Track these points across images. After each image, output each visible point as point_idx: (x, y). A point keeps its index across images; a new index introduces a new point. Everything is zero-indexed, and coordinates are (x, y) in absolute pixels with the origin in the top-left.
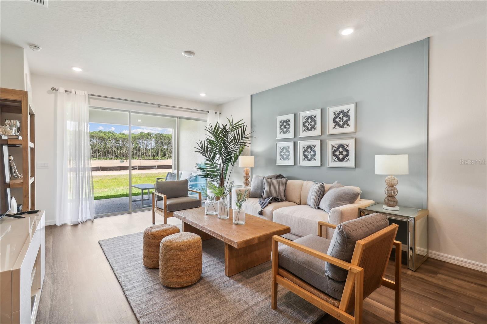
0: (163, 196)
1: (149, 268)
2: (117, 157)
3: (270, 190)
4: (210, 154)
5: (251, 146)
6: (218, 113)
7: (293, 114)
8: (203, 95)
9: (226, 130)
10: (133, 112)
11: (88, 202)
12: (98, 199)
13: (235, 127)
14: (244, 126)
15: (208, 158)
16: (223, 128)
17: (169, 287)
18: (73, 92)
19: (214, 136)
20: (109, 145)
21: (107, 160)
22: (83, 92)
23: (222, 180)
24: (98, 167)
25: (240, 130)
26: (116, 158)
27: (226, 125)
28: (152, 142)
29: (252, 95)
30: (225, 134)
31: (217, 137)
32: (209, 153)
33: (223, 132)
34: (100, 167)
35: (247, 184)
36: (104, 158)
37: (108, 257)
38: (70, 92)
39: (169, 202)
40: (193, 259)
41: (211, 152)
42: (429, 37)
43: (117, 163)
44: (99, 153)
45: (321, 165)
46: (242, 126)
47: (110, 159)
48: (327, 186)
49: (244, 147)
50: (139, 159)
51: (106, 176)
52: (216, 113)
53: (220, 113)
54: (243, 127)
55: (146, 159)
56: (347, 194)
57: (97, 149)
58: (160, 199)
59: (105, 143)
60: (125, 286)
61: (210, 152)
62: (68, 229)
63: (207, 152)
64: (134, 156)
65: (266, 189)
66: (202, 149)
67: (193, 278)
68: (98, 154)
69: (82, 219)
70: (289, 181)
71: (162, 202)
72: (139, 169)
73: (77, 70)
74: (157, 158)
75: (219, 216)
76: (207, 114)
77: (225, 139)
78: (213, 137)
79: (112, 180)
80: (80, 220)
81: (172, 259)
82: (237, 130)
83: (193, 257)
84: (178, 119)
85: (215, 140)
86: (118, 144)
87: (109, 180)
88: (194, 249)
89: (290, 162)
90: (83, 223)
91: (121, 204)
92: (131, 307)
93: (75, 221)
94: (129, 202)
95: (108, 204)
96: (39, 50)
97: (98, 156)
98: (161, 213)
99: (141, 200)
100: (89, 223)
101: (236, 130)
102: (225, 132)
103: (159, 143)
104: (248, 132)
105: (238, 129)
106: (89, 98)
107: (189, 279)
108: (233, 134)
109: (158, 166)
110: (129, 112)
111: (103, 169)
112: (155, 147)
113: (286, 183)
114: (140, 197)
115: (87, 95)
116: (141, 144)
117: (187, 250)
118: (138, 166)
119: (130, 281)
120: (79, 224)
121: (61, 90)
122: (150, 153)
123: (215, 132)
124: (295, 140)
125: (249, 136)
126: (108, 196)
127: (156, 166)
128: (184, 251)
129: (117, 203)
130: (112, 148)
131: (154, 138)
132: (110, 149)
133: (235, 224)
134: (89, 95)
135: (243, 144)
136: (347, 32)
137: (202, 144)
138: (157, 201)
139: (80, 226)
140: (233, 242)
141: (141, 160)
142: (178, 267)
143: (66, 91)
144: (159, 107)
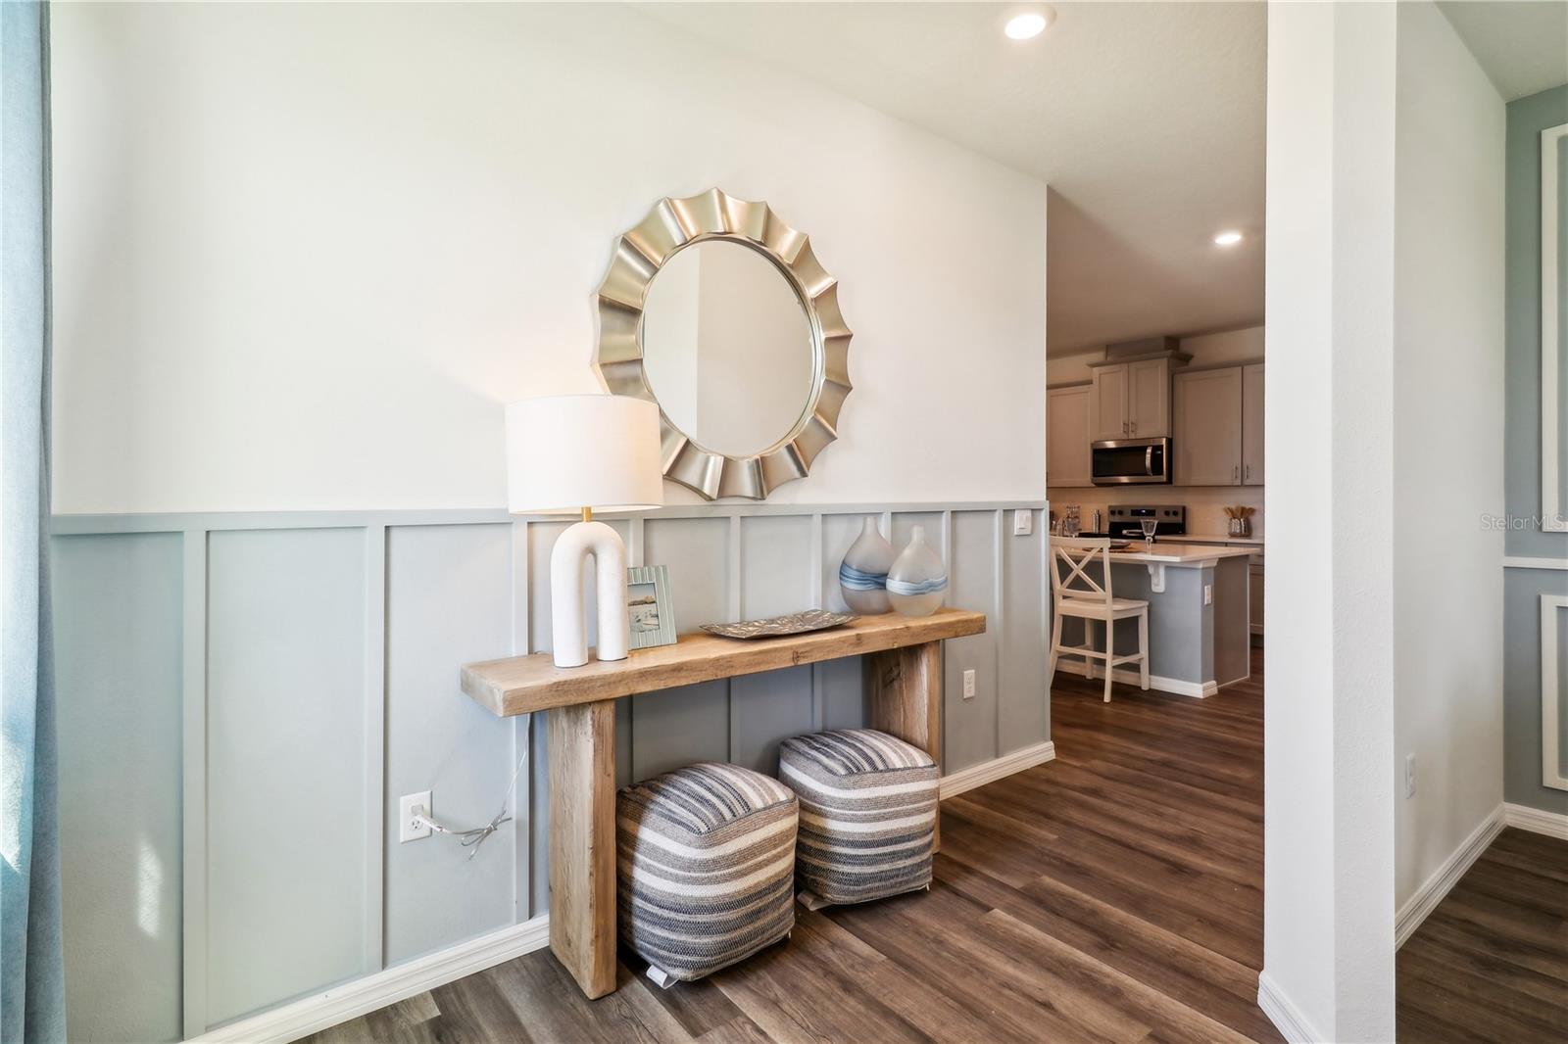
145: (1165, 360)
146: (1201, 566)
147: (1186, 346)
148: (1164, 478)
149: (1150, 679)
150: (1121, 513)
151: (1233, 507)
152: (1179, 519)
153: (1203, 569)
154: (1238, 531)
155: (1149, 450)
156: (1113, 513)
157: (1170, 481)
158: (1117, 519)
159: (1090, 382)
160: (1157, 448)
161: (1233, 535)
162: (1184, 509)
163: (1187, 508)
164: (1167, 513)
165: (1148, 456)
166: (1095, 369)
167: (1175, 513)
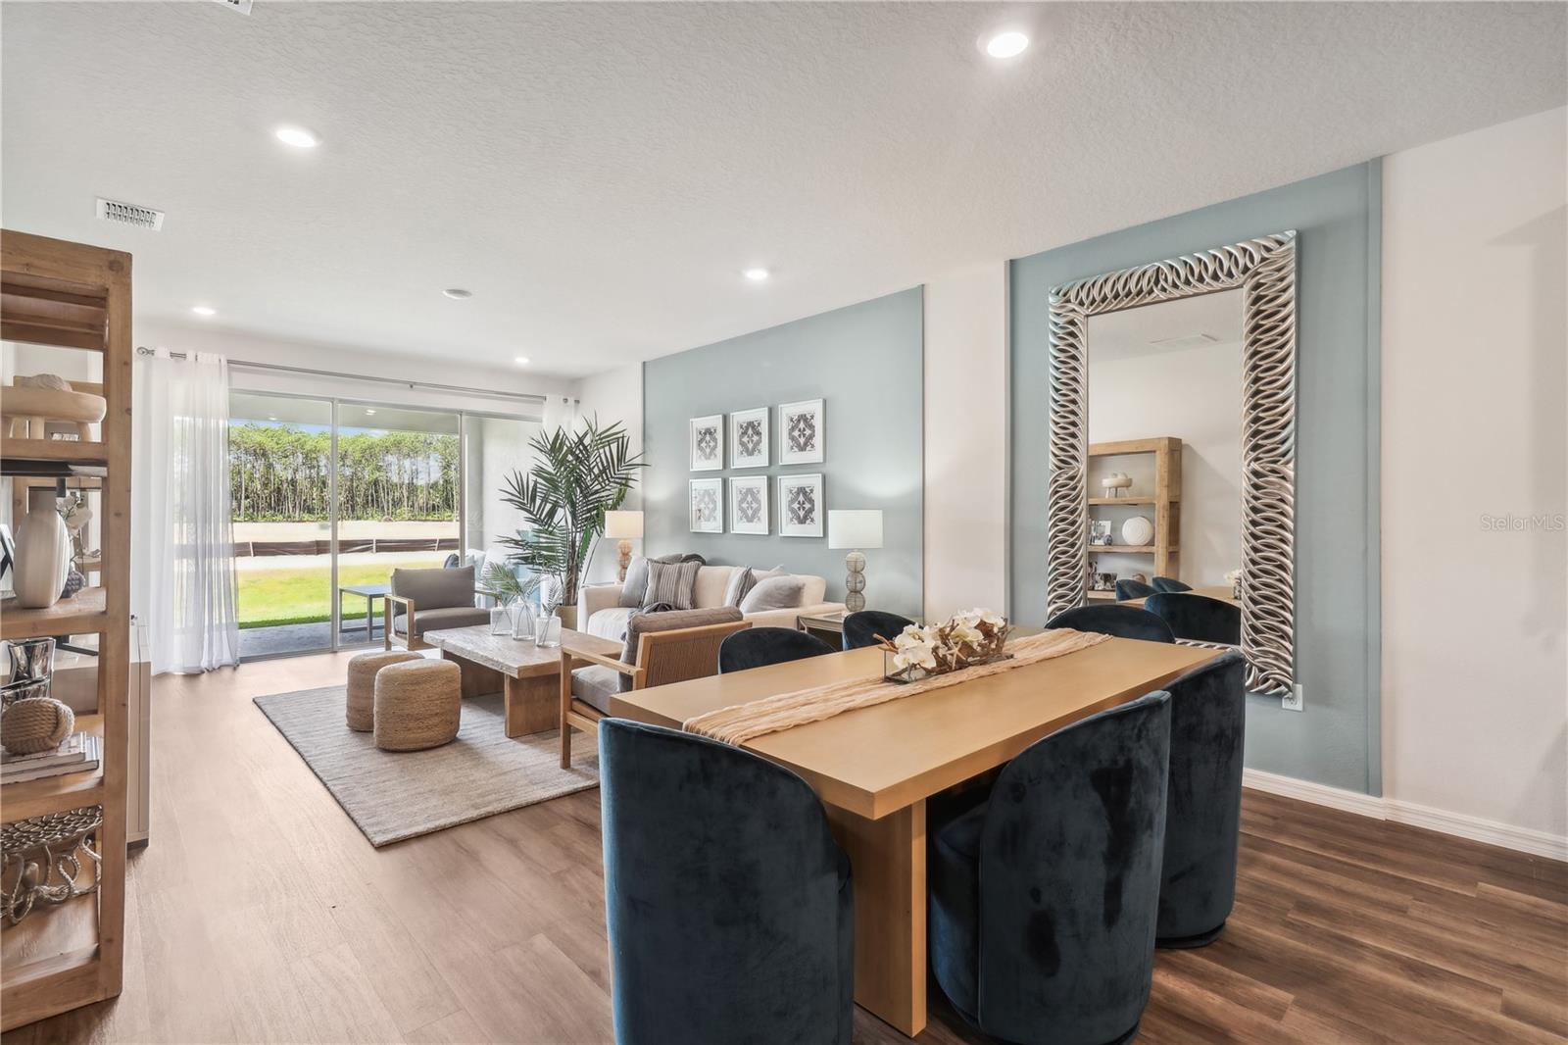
0: (405, 601)
1: (358, 731)
2: (310, 510)
3: (657, 589)
4: (541, 505)
5: (643, 486)
6: (571, 401)
7: (721, 416)
8: (522, 361)
9: (585, 448)
10: (341, 401)
11: (224, 633)
12: (246, 628)
13: (604, 439)
14: (623, 437)
15: (535, 516)
16: (576, 440)
17: (387, 750)
18: (190, 356)
19: (551, 461)
20: (282, 472)
21: (273, 521)
22: (216, 357)
23: (574, 569)
24: (246, 545)
25: (614, 447)
26: (306, 516)
27: (586, 434)
28: (432, 462)
29: (644, 363)
30: (580, 455)
31: (560, 463)
32: (538, 502)
33: (578, 452)
34: (254, 544)
35: (622, 579)
36: (264, 516)
37: (273, 720)
38: (184, 356)
39: (418, 616)
40: (437, 700)
41: (545, 500)
42: (923, 285)
43: (308, 531)
44: (247, 497)
45: (770, 531)
46: (618, 438)
47: (289, 519)
48: (755, 573)
49: (625, 490)
50: (386, 520)
51: (272, 572)
52: (566, 400)
53: (577, 402)
54: (621, 440)
55: (409, 519)
56: (781, 588)
58: (401, 610)
59: (270, 466)
60: (306, 752)
61: (542, 501)
63: (533, 500)
64: (369, 510)
65: (651, 585)
66: (519, 493)
67: (436, 733)
68: (243, 501)
69: (210, 661)
70: (703, 569)
71: (405, 617)
72: (380, 549)
73: (204, 312)
74: (446, 514)
75: (514, 636)
76: (542, 403)
77: (580, 469)
78: (550, 465)
79: (290, 584)
80: (204, 664)
81: (396, 699)
82: (607, 448)
83: (437, 697)
84: (464, 417)
85: (554, 472)
86: (311, 467)
87: (281, 583)
88: (439, 683)
89: (714, 526)
90: (211, 671)
91: (312, 637)
92: (316, 774)
93: (191, 665)
94: (330, 633)
95: (275, 638)
97: (243, 508)
98: (403, 641)
99: (365, 629)
100: (227, 672)
101: (603, 447)
102: (581, 452)
103: (453, 467)
104: (633, 451)
105: (609, 445)
106: (230, 370)
107: (427, 735)
108: (598, 460)
109: (441, 541)
110: (332, 400)
111: (262, 549)
112: (441, 482)
113: (696, 573)
114: (364, 623)
115: (224, 362)
116: (394, 468)
117: (425, 682)
118: (378, 541)
119: (316, 747)
120: (203, 672)
121: (162, 352)
122: (421, 500)
123: (555, 447)
124: (726, 474)
125: (638, 461)
126: (278, 621)
127: (434, 541)
128: (418, 683)
129: (301, 635)
130: (293, 482)
131: (435, 449)
132: (285, 486)
133: (539, 646)
134: (229, 362)
135: (625, 483)
136: (757, 275)
137: (522, 480)
138: (395, 616)
139: (204, 677)
140: (509, 667)
141: (391, 523)
142: (407, 712)
143: (172, 355)
144: (411, 387)
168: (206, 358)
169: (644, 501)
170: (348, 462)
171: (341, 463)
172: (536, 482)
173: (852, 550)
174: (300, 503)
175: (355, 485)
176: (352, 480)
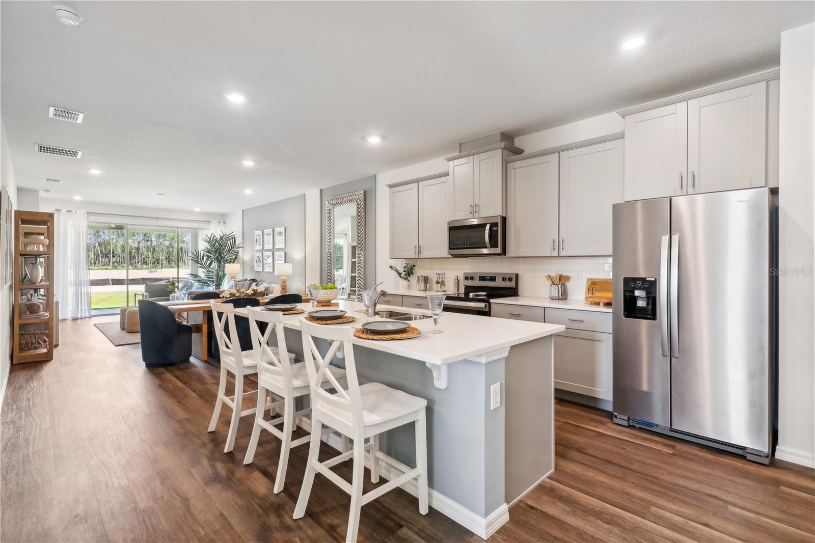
0: (147, 294)
1: (122, 329)
4: (205, 262)
5: (243, 255)
6: (222, 222)
7: (262, 231)
8: (197, 209)
9: (223, 240)
13: (228, 238)
14: (235, 237)
15: (203, 266)
16: (220, 238)
18: (74, 211)
19: (209, 245)
22: (83, 211)
25: (231, 241)
27: (223, 236)
29: (243, 210)
32: (205, 260)
33: (220, 242)
36: (123, 267)
38: (71, 211)
41: (207, 260)
42: (305, 194)
44: (113, 257)
45: (273, 270)
46: (233, 237)
49: (237, 256)
52: (219, 222)
53: (225, 223)
57: (110, 251)
58: (146, 297)
60: (105, 333)
62: (69, 323)
63: (203, 260)
66: (197, 257)
68: (111, 259)
69: (81, 315)
73: (78, 198)
76: (210, 223)
78: (209, 247)
80: (79, 316)
81: (131, 318)
85: (211, 249)
86: (147, 241)
89: (261, 269)
92: (106, 336)
93: (74, 316)
96: (50, 193)
97: (111, 262)
100: (87, 319)
101: (228, 241)
102: (222, 242)
104: (238, 242)
106: (88, 215)
108: (227, 245)
115: (86, 213)
119: (109, 332)
120: (79, 319)
121: (64, 210)
123: (211, 240)
124: (263, 251)
125: (241, 245)
130: (138, 249)
132: (134, 250)
134: (88, 213)
135: (237, 253)
142: (134, 321)
143: (67, 211)
145: (500, 151)
146: (483, 360)
147: (519, 142)
148: (498, 250)
149: (430, 495)
150: (472, 278)
151: (553, 274)
152: (512, 284)
153: (487, 364)
154: (556, 295)
155: (488, 227)
156: (466, 278)
157: (504, 252)
158: (470, 283)
159: (447, 174)
160: (493, 225)
161: (553, 299)
162: (517, 276)
163: (519, 275)
164: (504, 279)
165: (487, 232)
166: (451, 163)
167: (510, 280)
168: (80, 212)
169: (243, 260)
170: (167, 238)
171: (163, 239)
172: (204, 254)
173: (282, 276)
174: (141, 260)
175: (171, 250)
176: (168, 248)
